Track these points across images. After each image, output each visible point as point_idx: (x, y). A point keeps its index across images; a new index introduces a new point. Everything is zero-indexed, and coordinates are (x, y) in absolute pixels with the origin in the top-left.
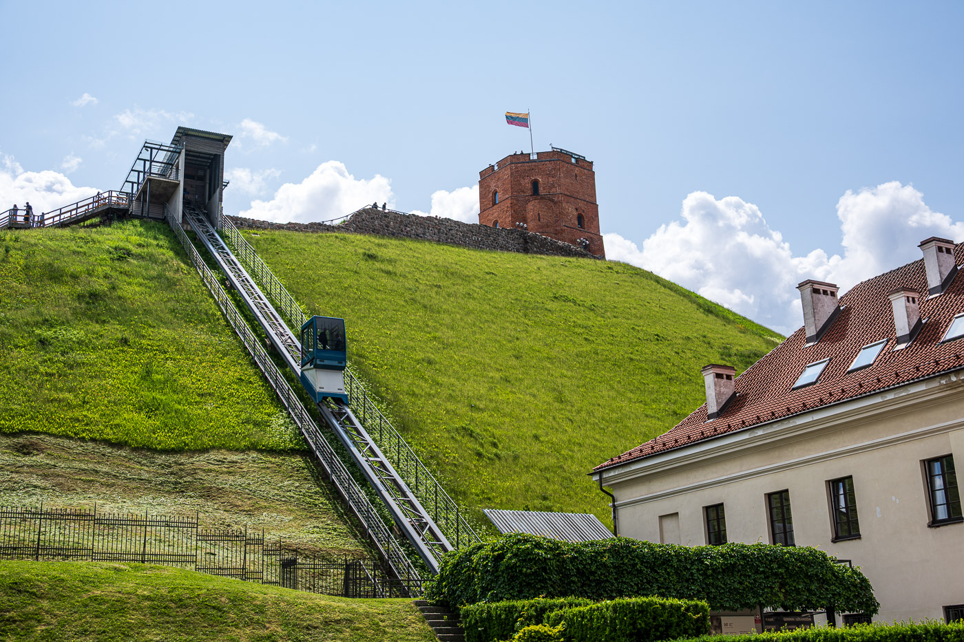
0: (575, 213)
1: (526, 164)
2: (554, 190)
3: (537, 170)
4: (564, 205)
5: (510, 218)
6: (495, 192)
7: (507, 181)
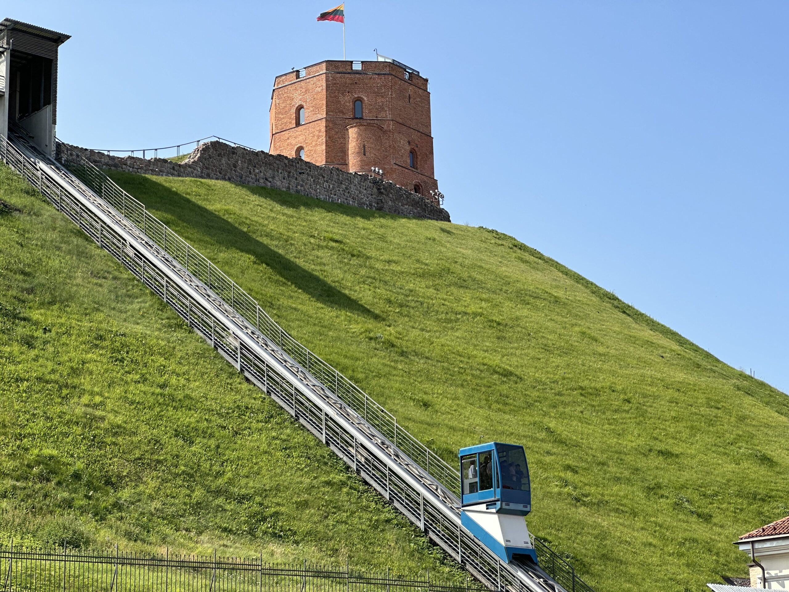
0: (408, 148)
1: (347, 75)
2: (383, 114)
3: (361, 86)
4: (396, 136)
5: (324, 147)
6: (300, 107)
7: (319, 96)
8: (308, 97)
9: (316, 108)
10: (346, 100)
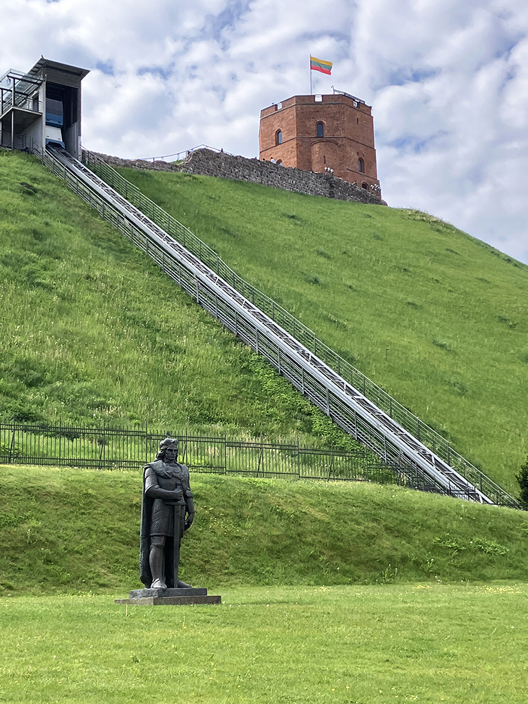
0: (357, 157)
1: (311, 106)
2: (338, 133)
3: (322, 113)
4: (348, 149)
5: (296, 159)
6: (279, 132)
7: (292, 121)
8: (284, 124)
9: (290, 131)
10: (311, 125)
